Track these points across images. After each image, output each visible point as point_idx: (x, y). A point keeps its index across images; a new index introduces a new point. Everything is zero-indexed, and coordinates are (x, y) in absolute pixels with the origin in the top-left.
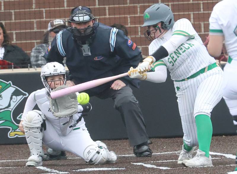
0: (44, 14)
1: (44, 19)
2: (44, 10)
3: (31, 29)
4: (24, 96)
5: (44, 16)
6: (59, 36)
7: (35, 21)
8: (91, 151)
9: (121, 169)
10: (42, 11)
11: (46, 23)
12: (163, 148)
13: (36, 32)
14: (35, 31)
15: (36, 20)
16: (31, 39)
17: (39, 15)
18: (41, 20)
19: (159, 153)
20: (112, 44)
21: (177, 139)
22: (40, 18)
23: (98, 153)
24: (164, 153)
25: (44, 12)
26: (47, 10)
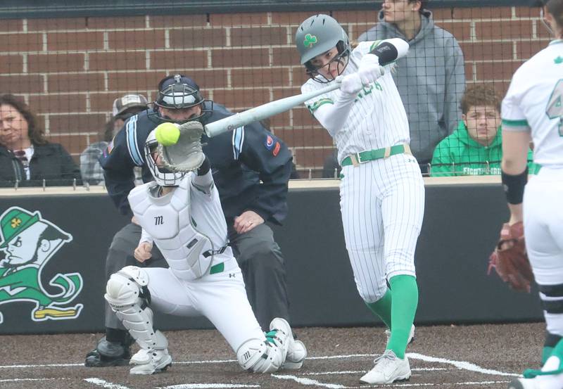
0: (106, 82)
1: (106, 92)
2: (105, 73)
3: (79, 109)
4: (65, 241)
5: (106, 86)
6: (131, 126)
7: (87, 93)
9: (251, 386)
10: (103, 75)
11: (110, 98)
12: (334, 347)
13: (88, 116)
14: (87, 113)
15: (91, 93)
16: (80, 130)
17: (97, 82)
18: (101, 92)
19: (327, 357)
20: (237, 146)
21: (362, 329)
22: (98, 90)
23: (265, 356)
24: (335, 357)
25: (106, 77)
26: (111, 74)
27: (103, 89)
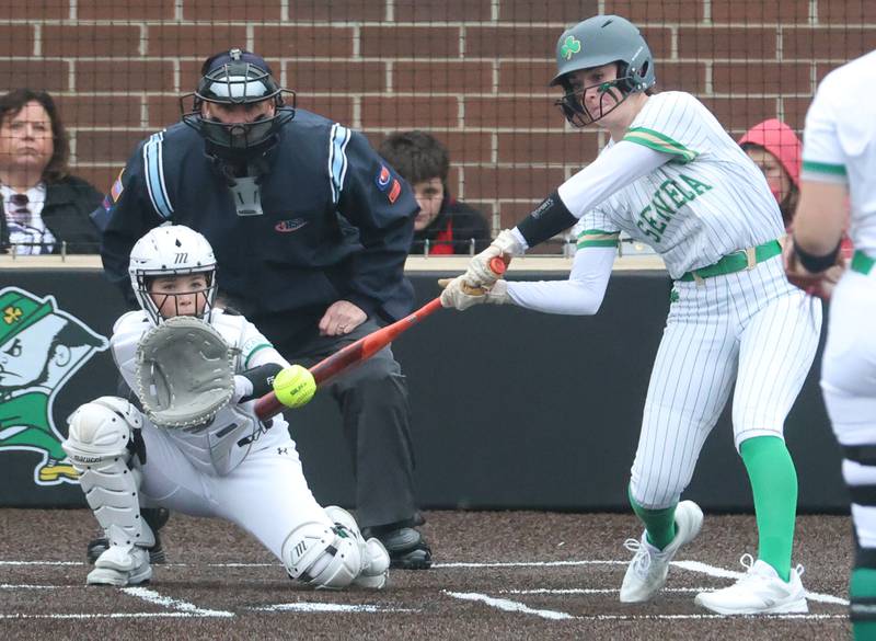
0: (177, 76)
1: (176, 94)
2: (176, 61)
3: (128, 123)
4: (96, 349)
5: (177, 84)
6: (153, 150)
7: (143, 95)
8: (308, 542)
10: (171, 64)
12: (554, 546)
13: (144, 135)
14: (142, 129)
15: (149, 94)
18: (166, 94)
19: (542, 563)
20: (336, 179)
21: (604, 517)
22: (162, 89)
23: (332, 551)
24: (556, 564)
25: (177, 68)
26: (186, 63)
27: (172, 89)
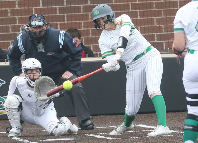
0: (17, 20)
1: (17, 24)
2: (17, 17)
3: (7, 32)
4: (2, 84)
6: (19, 37)
7: (10, 25)
8: (51, 126)
9: (77, 139)
11: (19, 27)
12: (110, 123)
13: (11, 34)
14: (10, 33)
15: (11, 25)
16: (7, 40)
17: (14, 21)
18: (15, 25)
19: (107, 127)
20: (61, 43)
21: (120, 116)
22: (14, 24)
23: (57, 127)
24: (110, 127)
25: (17, 19)
26: (19, 17)
27: (16, 23)
